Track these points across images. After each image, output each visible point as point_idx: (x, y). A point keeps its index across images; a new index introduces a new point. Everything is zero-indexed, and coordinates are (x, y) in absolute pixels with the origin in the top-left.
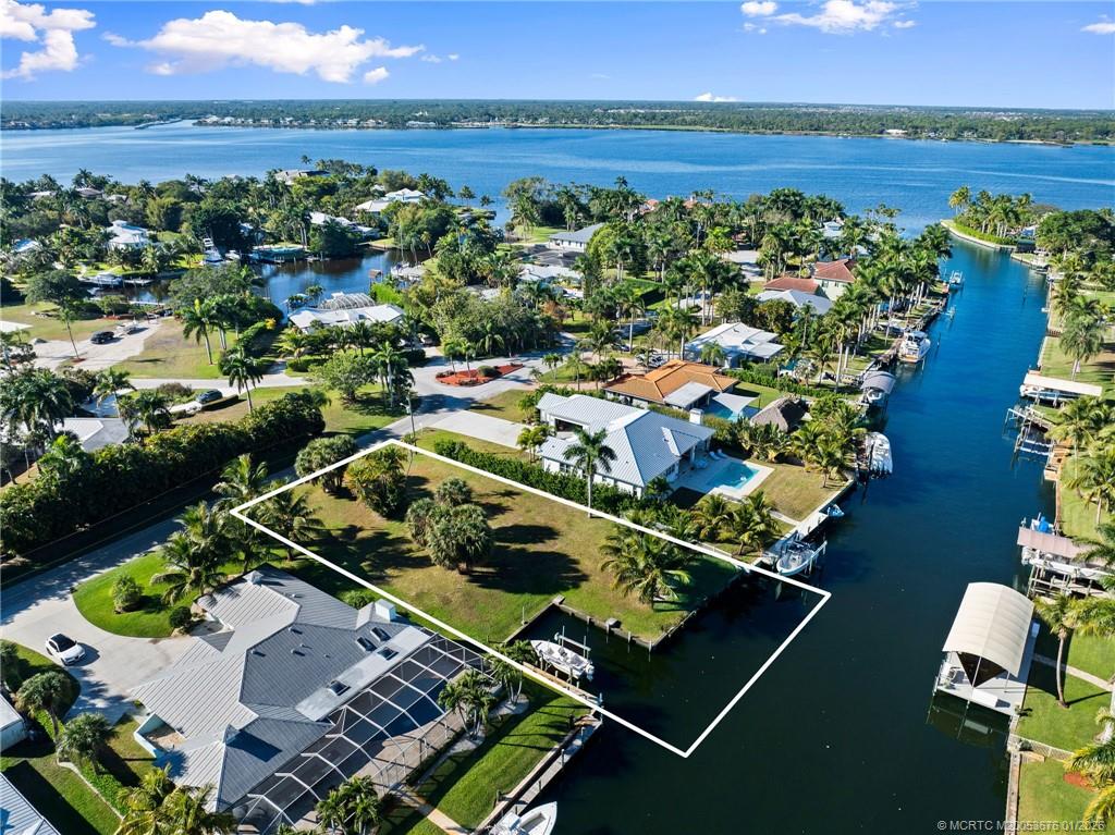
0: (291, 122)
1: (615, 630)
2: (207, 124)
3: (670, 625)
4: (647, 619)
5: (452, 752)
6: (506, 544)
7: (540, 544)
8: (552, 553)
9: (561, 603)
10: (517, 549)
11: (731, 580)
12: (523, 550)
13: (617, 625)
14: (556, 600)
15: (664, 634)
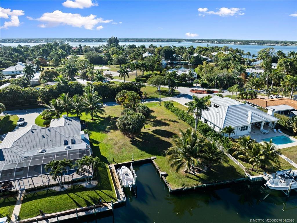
0: (216, 42)
1: (163, 177)
2: (195, 42)
3: (188, 185)
4: (180, 178)
5: (51, 188)
6: (155, 135)
7: (167, 138)
8: (168, 142)
9: (153, 159)
10: (157, 137)
11: (237, 180)
12: (159, 138)
13: (166, 175)
14: (152, 158)
15: (181, 187)
